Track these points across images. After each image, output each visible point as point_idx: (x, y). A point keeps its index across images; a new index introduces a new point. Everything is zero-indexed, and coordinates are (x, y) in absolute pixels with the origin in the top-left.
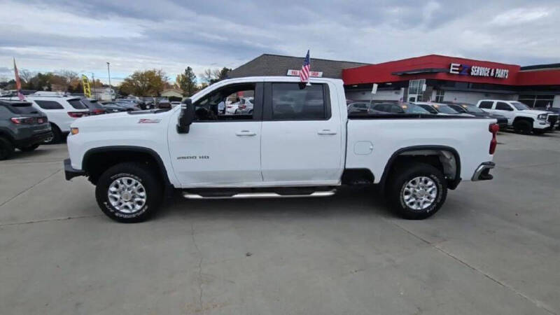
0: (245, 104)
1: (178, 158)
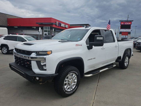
1: (88, 60)
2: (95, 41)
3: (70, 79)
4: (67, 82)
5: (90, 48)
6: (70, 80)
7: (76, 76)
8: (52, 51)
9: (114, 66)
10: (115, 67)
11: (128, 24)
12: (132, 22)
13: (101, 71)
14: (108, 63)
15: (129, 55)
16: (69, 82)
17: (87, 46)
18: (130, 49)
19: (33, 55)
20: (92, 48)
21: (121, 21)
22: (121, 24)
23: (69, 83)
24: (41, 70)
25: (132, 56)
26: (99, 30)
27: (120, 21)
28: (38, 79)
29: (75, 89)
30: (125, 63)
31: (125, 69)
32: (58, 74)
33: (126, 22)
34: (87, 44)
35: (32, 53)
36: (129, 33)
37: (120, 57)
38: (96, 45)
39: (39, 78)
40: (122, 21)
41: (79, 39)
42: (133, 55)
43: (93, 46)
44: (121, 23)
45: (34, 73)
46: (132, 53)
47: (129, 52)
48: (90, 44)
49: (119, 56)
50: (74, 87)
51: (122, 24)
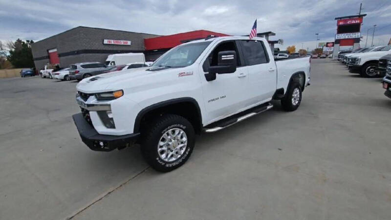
0: (77, 70)
1: (209, 101)
2: (219, 64)
3: (171, 141)
4: (164, 148)
5: (210, 77)
6: (170, 143)
7: (182, 132)
8: (122, 91)
9: (269, 107)
10: (270, 110)
11: (354, 22)
12: (364, 17)
13: (239, 120)
14: (258, 101)
15: (302, 84)
16: (169, 147)
17: (206, 75)
18: (303, 74)
19: (92, 100)
20: (214, 78)
21: (339, 19)
22: (337, 25)
23: (169, 149)
24: (108, 127)
25: (308, 86)
26: (234, 41)
27: (336, 19)
28: (102, 144)
29: (187, 153)
30: (293, 99)
31: (293, 111)
32: (139, 133)
33: (349, 20)
34: (205, 71)
35: (89, 97)
36: (357, 40)
37: (282, 90)
38: (222, 71)
39: (105, 142)
40: (341, 18)
41: (190, 63)
42: (309, 84)
43: (217, 74)
44: (338, 22)
45: (98, 134)
46: (307, 80)
47: (301, 79)
48: (210, 70)
49: (279, 87)
50: (182, 152)
51: (341, 23)
